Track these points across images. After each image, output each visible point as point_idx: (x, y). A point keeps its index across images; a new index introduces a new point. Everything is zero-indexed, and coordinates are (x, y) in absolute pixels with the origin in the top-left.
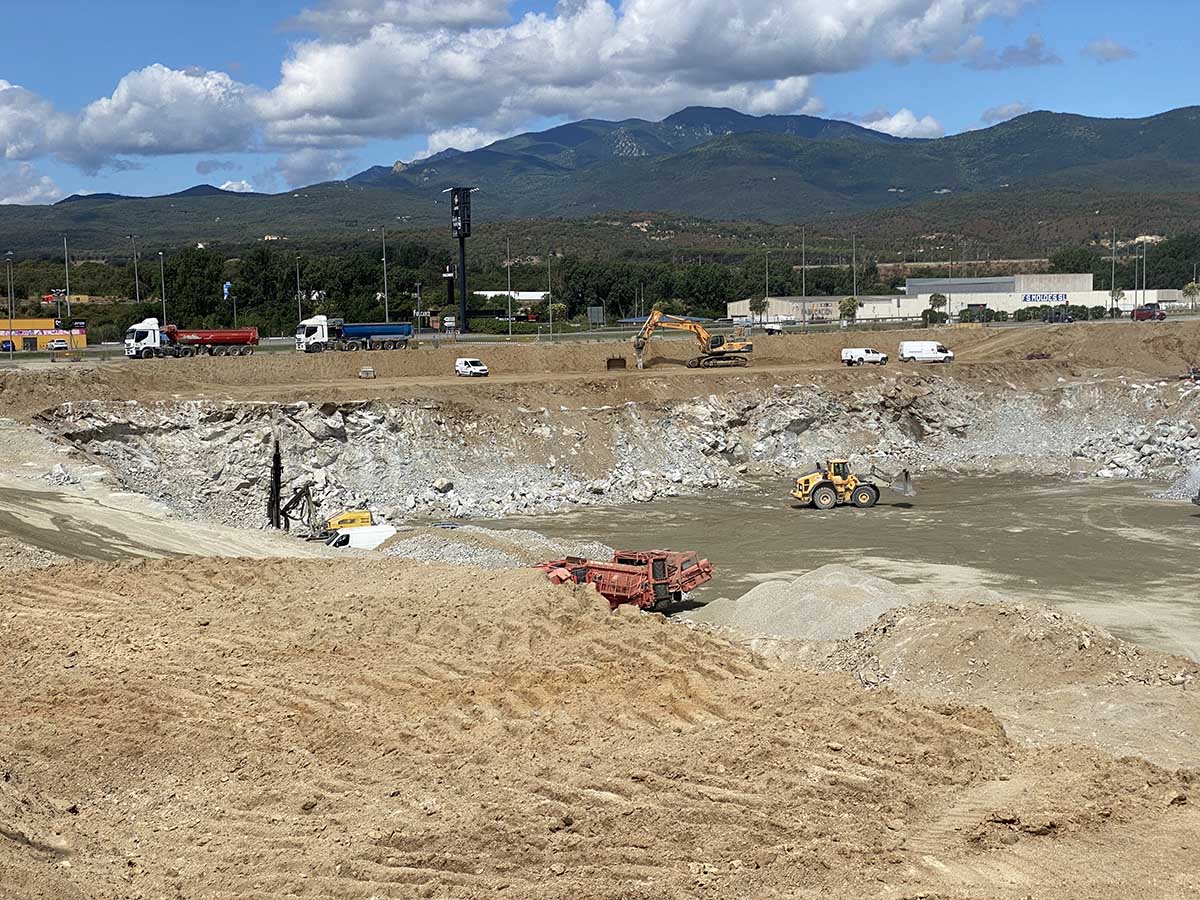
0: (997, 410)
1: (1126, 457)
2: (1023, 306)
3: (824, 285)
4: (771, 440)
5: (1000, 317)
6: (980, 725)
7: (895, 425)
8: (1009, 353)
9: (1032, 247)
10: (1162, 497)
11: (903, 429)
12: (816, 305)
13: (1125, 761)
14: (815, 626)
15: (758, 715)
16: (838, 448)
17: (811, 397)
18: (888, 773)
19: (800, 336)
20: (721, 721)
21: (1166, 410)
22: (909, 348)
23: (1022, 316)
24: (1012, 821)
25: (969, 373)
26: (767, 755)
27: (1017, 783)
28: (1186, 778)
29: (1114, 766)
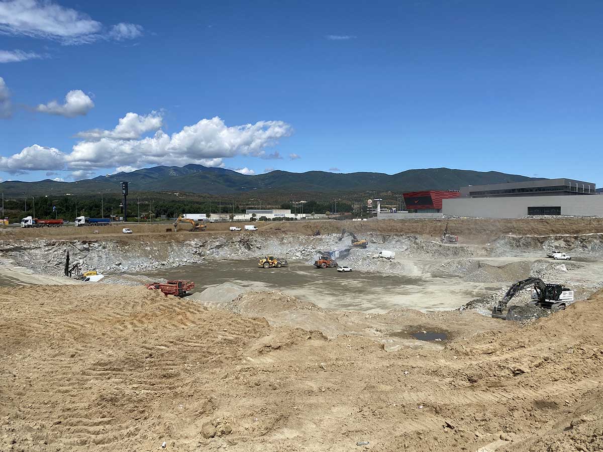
0: (269, 242)
1: (298, 254)
2: (275, 217)
3: (225, 211)
4: (211, 250)
5: (269, 219)
6: (263, 322)
7: (243, 246)
8: (271, 228)
9: (276, 203)
10: (307, 264)
11: (245, 247)
12: (223, 216)
13: (297, 329)
14: (222, 299)
15: (205, 323)
16: (229, 252)
17: (222, 239)
18: (239, 336)
19: (219, 224)
20: (195, 325)
21: (308, 243)
22: (247, 227)
23: (274, 219)
24: (270, 346)
25: (261, 233)
26: (207, 333)
27: (271, 336)
28: (311, 333)
29: (294, 330)
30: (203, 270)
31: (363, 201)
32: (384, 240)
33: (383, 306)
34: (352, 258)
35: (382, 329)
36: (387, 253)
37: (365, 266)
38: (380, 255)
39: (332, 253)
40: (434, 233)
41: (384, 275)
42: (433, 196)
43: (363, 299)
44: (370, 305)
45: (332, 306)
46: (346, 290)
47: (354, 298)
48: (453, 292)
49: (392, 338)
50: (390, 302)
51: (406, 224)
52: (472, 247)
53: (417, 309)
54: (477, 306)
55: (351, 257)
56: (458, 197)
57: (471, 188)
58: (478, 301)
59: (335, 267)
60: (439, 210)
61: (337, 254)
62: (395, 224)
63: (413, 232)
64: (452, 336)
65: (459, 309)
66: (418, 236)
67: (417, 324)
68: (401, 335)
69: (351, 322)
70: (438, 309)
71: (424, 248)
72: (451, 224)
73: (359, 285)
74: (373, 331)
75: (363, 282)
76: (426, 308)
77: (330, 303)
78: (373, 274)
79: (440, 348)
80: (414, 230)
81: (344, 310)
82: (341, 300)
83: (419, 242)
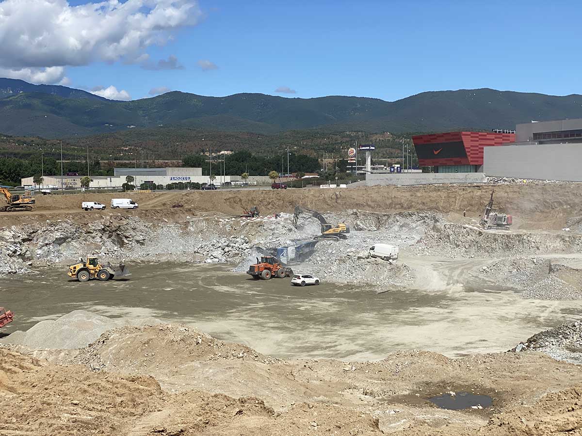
0: (159, 231)
1: (218, 253)
2: (170, 182)
3: (71, 171)
4: (45, 248)
5: (160, 187)
6: (149, 385)
7: (110, 240)
8: (164, 204)
9: (174, 154)
10: (234, 271)
11: (113, 241)
12: (69, 180)
13: (216, 396)
14: (68, 342)
15: (35, 390)
16: (81, 252)
17: (67, 226)
18: (102, 414)
19: (60, 196)
20: (15, 395)
21: (235, 231)
22: (116, 202)
23: (170, 187)
24: (163, 431)
25: (145, 214)
26: (40, 410)
27: (166, 412)
28: (242, 402)
29: (211, 399)
30: (31, 287)
31: (339, 151)
32: (379, 223)
33: (377, 348)
34: (318, 259)
35: (375, 390)
36: (383, 249)
37: (343, 273)
38: (372, 252)
39: (282, 250)
40: (469, 210)
41: (379, 290)
42: (467, 142)
43: (339, 336)
44: (353, 347)
45: (283, 351)
46: (309, 319)
47: (324, 333)
48: (502, 319)
49: (392, 406)
50: (389, 340)
51: (419, 194)
52: (536, 236)
53: (438, 350)
54: (547, 343)
55: (317, 257)
56: (513, 143)
57: (537, 126)
58: (547, 334)
59: (288, 276)
60: (477, 168)
61: (291, 253)
62: (398, 194)
63: (431, 209)
64: (502, 400)
65: (514, 350)
66: (439, 216)
67: (439, 379)
68: (410, 400)
69: (318, 379)
70: (477, 351)
71: (451, 237)
72: (500, 194)
73: (332, 310)
74: (359, 394)
75: (340, 304)
76: (456, 348)
77: (278, 344)
78: (358, 287)
79: (480, 422)
80: (434, 205)
81: (304, 356)
82: (299, 339)
83: (443, 227)
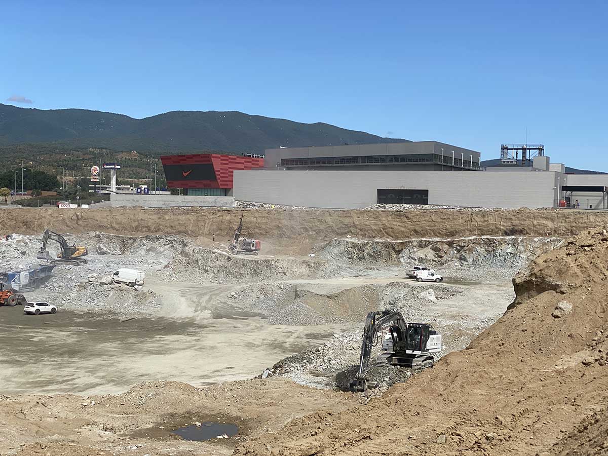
31: (80, 168)
32: (124, 247)
33: (119, 381)
34: (56, 285)
35: (115, 425)
36: (128, 274)
37: (84, 300)
38: (116, 278)
39: (13, 276)
40: (218, 234)
41: (123, 318)
42: (217, 165)
43: (78, 368)
44: (92, 380)
45: (12, 387)
46: (43, 351)
47: (60, 366)
48: (250, 345)
49: (135, 441)
50: (133, 371)
51: (167, 217)
52: (284, 261)
53: (184, 380)
54: (292, 369)
55: (54, 283)
56: (261, 167)
57: (285, 152)
58: (293, 359)
59: (20, 304)
60: (226, 191)
61: (24, 278)
62: (145, 217)
63: (179, 232)
64: (247, 427)
65: (260, 377)
66: (188, 240)
67: (184, 410)
68: (154, 433)
69: (52, 416)
70: (224, 379)
71: (200, 262)
72: (248, 218)
73: (70, 341)
74: (98, 430)
75: (79, 333)
76: (203, 377)
77: (7, 379)
78: (99, 315)
79: (226, 451)
80: (182, 229)
81: (37, 392)
82: (31, 373)
83: (191, 252)
